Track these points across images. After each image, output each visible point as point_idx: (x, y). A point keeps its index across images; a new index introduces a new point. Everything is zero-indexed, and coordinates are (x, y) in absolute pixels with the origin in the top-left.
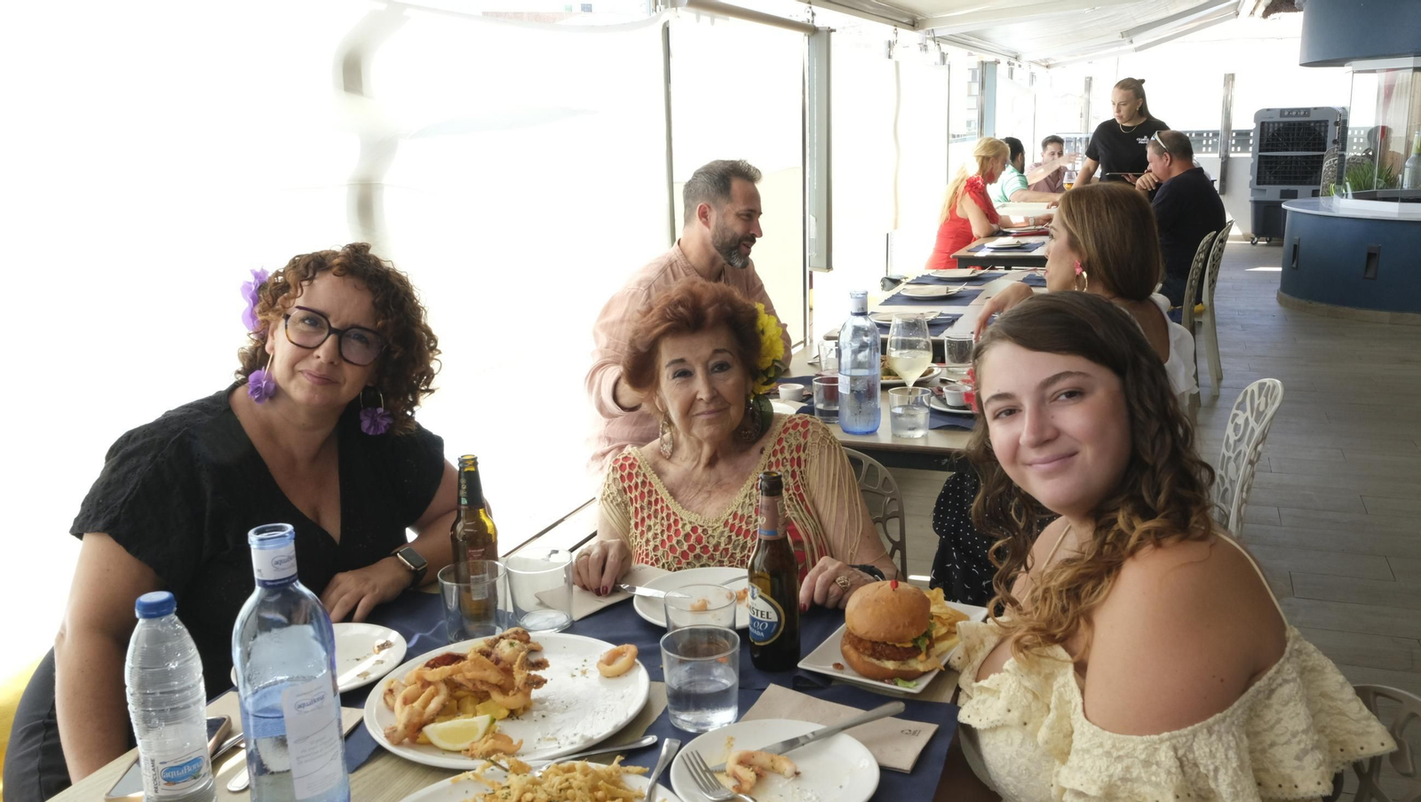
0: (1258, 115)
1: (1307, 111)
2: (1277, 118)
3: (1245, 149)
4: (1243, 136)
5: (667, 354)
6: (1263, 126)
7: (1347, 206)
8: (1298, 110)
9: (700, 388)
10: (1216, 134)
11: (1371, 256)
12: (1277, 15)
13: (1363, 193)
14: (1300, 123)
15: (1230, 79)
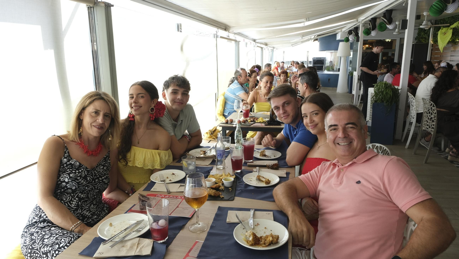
0: (313, 58)
1: (321, 58)
2: (316, 59)
3: (311, 64)
4: (310, 62)
5: (281, 75)
6: (314, 60)
7: (326, 72)
8: (319, 58)
9: (283, 77)
10: (306, 62)
11: (329, 79)
12: (315, 41)
13: (329, 70)
14: (320, 60)
15: (308, 52)
